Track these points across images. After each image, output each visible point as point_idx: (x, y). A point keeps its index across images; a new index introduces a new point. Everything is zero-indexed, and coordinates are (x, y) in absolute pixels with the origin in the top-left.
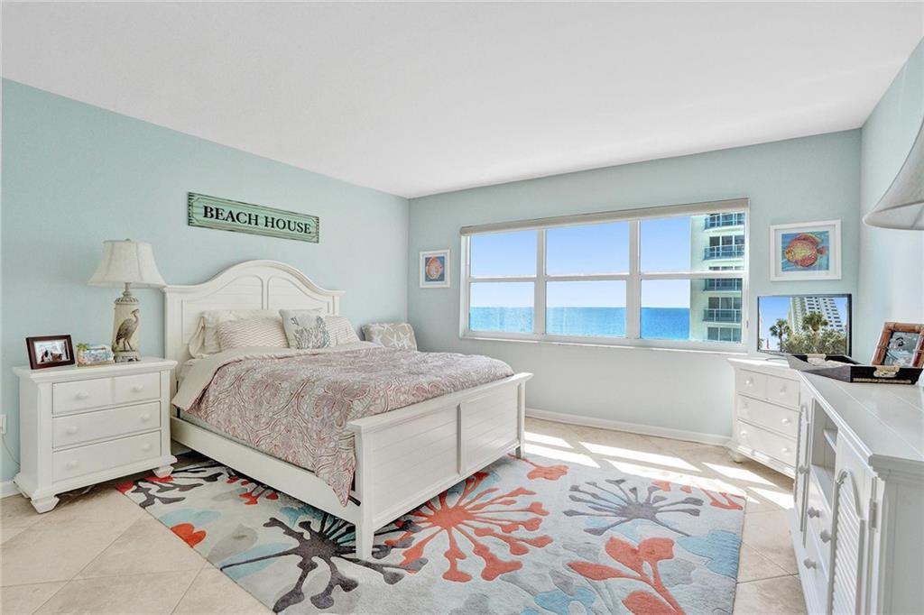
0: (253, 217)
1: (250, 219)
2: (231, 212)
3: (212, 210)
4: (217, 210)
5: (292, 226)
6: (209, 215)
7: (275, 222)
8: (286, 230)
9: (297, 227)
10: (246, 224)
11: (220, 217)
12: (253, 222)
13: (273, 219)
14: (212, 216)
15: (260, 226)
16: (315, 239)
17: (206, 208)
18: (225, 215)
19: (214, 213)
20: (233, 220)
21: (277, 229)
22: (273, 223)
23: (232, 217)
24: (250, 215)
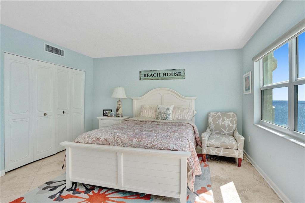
0: (159, 74)
1: (157, 75)
2: (151, 74)
3: (146, 74)
4: (147, 74)
5: (173, 74)
6: (145, 76)
7: (166, 74)
8: (171, 76)
9: (175, 74)
10: (156, 77)
11: (148, 76)
12: (159, 76)
13: (166, 73)
14: (146, 76)
15: (161, 77)
16: (184, 78)
17: (144, 74)
18: (150, 75)
19: (146, 75)
20: (152, 76)
21: (167, 76)
22: (166, 75)
23: (152, 75)
24: (157, 74)
